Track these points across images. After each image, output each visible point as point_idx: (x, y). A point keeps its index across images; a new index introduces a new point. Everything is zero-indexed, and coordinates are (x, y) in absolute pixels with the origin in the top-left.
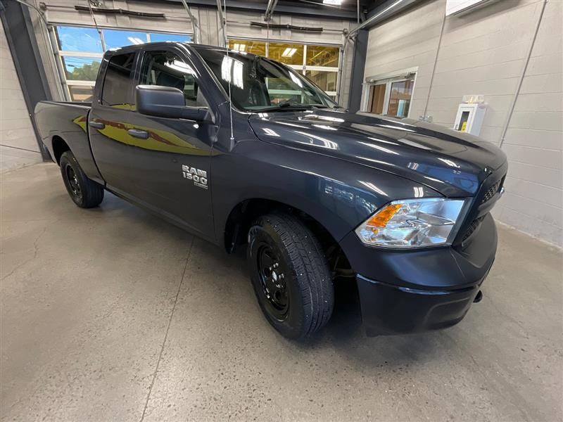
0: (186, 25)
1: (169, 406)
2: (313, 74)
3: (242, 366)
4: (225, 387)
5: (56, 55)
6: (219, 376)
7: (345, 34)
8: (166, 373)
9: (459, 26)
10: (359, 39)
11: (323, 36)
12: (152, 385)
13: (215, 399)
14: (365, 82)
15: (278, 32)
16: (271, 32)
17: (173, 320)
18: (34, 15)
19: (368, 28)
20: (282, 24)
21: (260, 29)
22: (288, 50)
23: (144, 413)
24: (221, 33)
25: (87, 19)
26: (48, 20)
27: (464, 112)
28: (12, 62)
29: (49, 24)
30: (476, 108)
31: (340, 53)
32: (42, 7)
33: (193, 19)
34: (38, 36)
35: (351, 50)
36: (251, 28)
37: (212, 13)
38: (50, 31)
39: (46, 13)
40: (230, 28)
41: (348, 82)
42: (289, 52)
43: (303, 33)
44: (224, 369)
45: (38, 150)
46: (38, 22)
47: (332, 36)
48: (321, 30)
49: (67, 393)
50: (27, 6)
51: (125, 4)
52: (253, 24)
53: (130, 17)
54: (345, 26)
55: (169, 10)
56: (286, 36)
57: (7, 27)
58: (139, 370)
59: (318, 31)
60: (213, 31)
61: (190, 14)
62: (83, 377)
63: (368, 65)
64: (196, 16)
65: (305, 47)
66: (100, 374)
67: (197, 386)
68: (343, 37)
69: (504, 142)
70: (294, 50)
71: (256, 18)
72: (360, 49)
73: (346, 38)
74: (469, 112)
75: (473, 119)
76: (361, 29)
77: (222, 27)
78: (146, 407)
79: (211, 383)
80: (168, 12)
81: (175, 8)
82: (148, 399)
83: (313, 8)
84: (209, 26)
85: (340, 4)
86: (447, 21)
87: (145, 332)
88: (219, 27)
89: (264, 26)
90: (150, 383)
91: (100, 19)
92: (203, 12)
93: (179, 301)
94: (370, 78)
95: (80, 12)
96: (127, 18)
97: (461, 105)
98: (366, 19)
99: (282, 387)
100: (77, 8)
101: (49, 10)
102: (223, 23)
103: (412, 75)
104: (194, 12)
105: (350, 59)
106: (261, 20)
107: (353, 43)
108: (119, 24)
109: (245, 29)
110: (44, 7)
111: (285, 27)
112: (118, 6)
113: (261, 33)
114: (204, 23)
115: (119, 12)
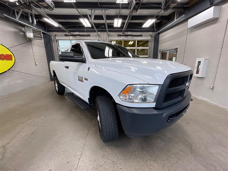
0: (97, 37)
1: (85, 166)
2: (139, 50)
3: (111, 155)
4: (105, 162)
5: (58, 49)
6: (103, 157)
7: (151, 36)
8: (85, 154)
10: (156, 37)
11: (142, 37)
12: (80, 158)
13: (101, 166)
14: (159, 52)
15: (127, 37)
16: (124, 37)
17: (88, 136)
18: (53, 38)
19: (159, 34)
21: (121, 36)
22: (130, 42)
23: (77, 168)
24: (107, 39)
25: (67, 38)
26: (56, 39)
27: (199, 62)
28: (45, 51)
29: (56, 40)
30: (203, 60)
31: (149, 43)
32: (55, 35)
33: (99, 35)
34: (53, 44)
35: (153, 41)
36: (118, 36)
37: (105, 33)
38: (57, 42)
39: (56, 37)
40: (110, 37)
41: (152, 52)
42: (131, 43)
43: (135, 36)
44: (105, 155)
45: (50, 78)
46: (54, 39)
47: (146, 37)
49: (53, 158)
50: (51, 36)
51: (79, 32)
55: (92, 33)
56: (129, 38)
57: (45, 42)
58: (76, 152)
59: (141, 36)
60: (105, 38)
61: (98, 33)
62: (59, 153)
63: (160, 46)
64: (100, 34)
65: (136, 41)
66: (64, 152)
67: (95, 160)
68: (150, 37)
69: (217, 72)
70: (133, 42)
71: (119, 33)
72: (157, 40)
73: (151, 37)
74: (201, 61)
75: (203, 64)
76: (157, 34)
77: (108, 37)
78: (78, 166)
79: (100, 160)
80: (91, 34)
82: (78, 163)
84: (104, 36)
85: (148, 27)
86: (189, 30)
87: (79, 139)
88: (107, 37)
89: (122, 35)
90: (79, 157)
91: (71, 37)
92: (102, 33)
93: (90, 129)
94: (161, 50)
95: (66, 36)
96: (79, 37)
97: (197, 59)
98: (158, 31)
99: (125, 164)
100: (65, 35)
102: (109, 35)
103: (177, 49)
104: (99, 33)
105: (153, 44)
106: (121, 34)
107: (154, 39)
108: (76, 39)
109: (116, 37)
110: (56, 35)
111: (129, 35)
112: (76, 33)
113: (121, 38)
114: (102, 36)
115: (77, 35)
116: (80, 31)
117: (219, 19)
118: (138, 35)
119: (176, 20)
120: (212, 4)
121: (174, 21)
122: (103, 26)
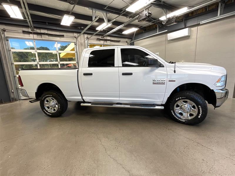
5: (9, 51)
9: (172, 42)
10: (132, 44)
11: (120, 43)
20: (107, 39)
21: (100, 41)
25: (27, 36)
26: (6, 36)
36: (96, 40)
38: (7, 40)
43: (114, 42)
47: (123, 43)
48: (120, 41)
52: (98, 39)
53: (48, 36)
54: (126, 40)
56: (108, 43)
60: (83, 41)
71: (98, 37)
83: (118, 34)
84: (81, 39)
85: (127, 34)
91: (35, 36)
95: (24, 33)
100: (23, 31)
101: (7, 32)
106: (100, 37)
108: (43, 38)
109: (94, 41)
110: (4, 30)
111: (108, 40)
112: (43, 31)
114: (79, 38)
115: (44, 34)
116: (48, 29)
117: (190, 37)
118: (116, 41)
119: (159, 33)
120: (185, 26)
121: (157, 33)
122: (82, 28)
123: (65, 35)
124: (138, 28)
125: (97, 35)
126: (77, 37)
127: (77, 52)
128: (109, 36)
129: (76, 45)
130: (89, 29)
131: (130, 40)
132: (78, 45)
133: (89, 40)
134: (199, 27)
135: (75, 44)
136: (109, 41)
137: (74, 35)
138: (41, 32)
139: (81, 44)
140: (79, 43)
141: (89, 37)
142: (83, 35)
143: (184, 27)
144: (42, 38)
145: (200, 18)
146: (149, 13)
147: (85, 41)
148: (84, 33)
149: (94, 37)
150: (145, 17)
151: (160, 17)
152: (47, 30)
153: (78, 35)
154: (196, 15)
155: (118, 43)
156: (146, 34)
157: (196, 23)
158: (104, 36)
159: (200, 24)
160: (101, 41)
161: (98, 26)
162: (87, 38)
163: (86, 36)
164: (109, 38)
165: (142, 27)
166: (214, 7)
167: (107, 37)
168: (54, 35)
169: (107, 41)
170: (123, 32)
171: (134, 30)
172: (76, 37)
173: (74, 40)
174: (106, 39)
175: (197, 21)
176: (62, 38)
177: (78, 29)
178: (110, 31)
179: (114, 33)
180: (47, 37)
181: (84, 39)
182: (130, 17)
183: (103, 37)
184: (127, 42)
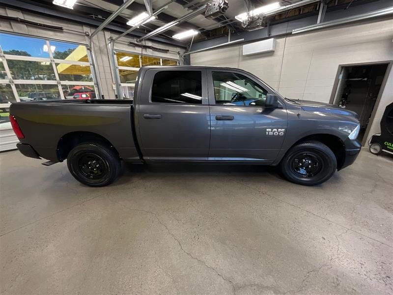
0: (81, 38)
9: (247, 60)
11: (168, 54)
15: (145, 50)
16: (141, 49)
20: (147, 45)
21: (134, 47)
24: (109, 47)
31: (178, 64)
35: (182, 63)
36: (128, 45)
37: (100, 32)
43: (157, 51)
47: (172, 54)
48: (168, 51)
52: (131, 43)
53: (27, 25)
54: (178, 50)
56: (150, 52)
59: (166, 51)
64: (89, 33)
65: (161, 60)
68: (178, 56)
71: (131, 39)
73: (180, 56)
77: (110, 43)
81: (70, 24)
83: (165, 39)
84: (99, 40)
86: (240, 57)
88: (108, 42)
89: (136, 45)
104: (86, 29)
106: (135, 41)
107: (183, 60)
108: (16, 30)
109: (125, 46)
111: (149, 47)
113: (135, 49)
114: (95, 37)
115: (16, 20)
116: (24, 11)
118: (163, 50)
119: (231, 42)
120: (270, 35)
121: (228, 42)
122: (100, 17)
123: (64, 28)
124: (199, 30)
125: (129, 35)
126: (90, 35)
127: (94, 65)
128: (150, 40)
129: (91, 51)
130: (113, 21)
131: (184, 51)
132: (94, 51)
133: (115, 44)
134: (288, 38)
135: (88, 49)
136: (150, 50)
137: (83, 30)
138: (9, 16)
139: (101, 51)
140: (96, 48)
141: (114, 38)
142: (102, 33)
143: (268, 36)
144: (12, 28)
145: (290, 24)
146: (225, 3)
147: (106, 45)
148: (105, 29)
149: (123, 39)
150: (218, 10)
151: (237, 15)
152: (23, 13)
153: (93, 30)
154: (285, 18)
155: (166, 54)
156: (209, 42)
157: (284, 32)
158: (142, 40)
159: (293, 33)
160: (136, 48)
161: (131, 17)
162: (111, 39)
163: (108, 35)
164: (150, 44)
165: (203, 29)
166: (311, 9)
167: (146, 42)
168: (40, 25)
169: (147, 49)
170: (173, 35)
171: (192, 33)
172: (88, 35)
173: (85, 41)
174: (144, 45)
175: (286, 29)
176: (59, 34)
177: (91, 18)
178: (152, 31)
179: (160, 35)
180: (24, 28)
181: (104, 40)
182: (189, 8)
183: (140, 41)
184: (179, 54)
